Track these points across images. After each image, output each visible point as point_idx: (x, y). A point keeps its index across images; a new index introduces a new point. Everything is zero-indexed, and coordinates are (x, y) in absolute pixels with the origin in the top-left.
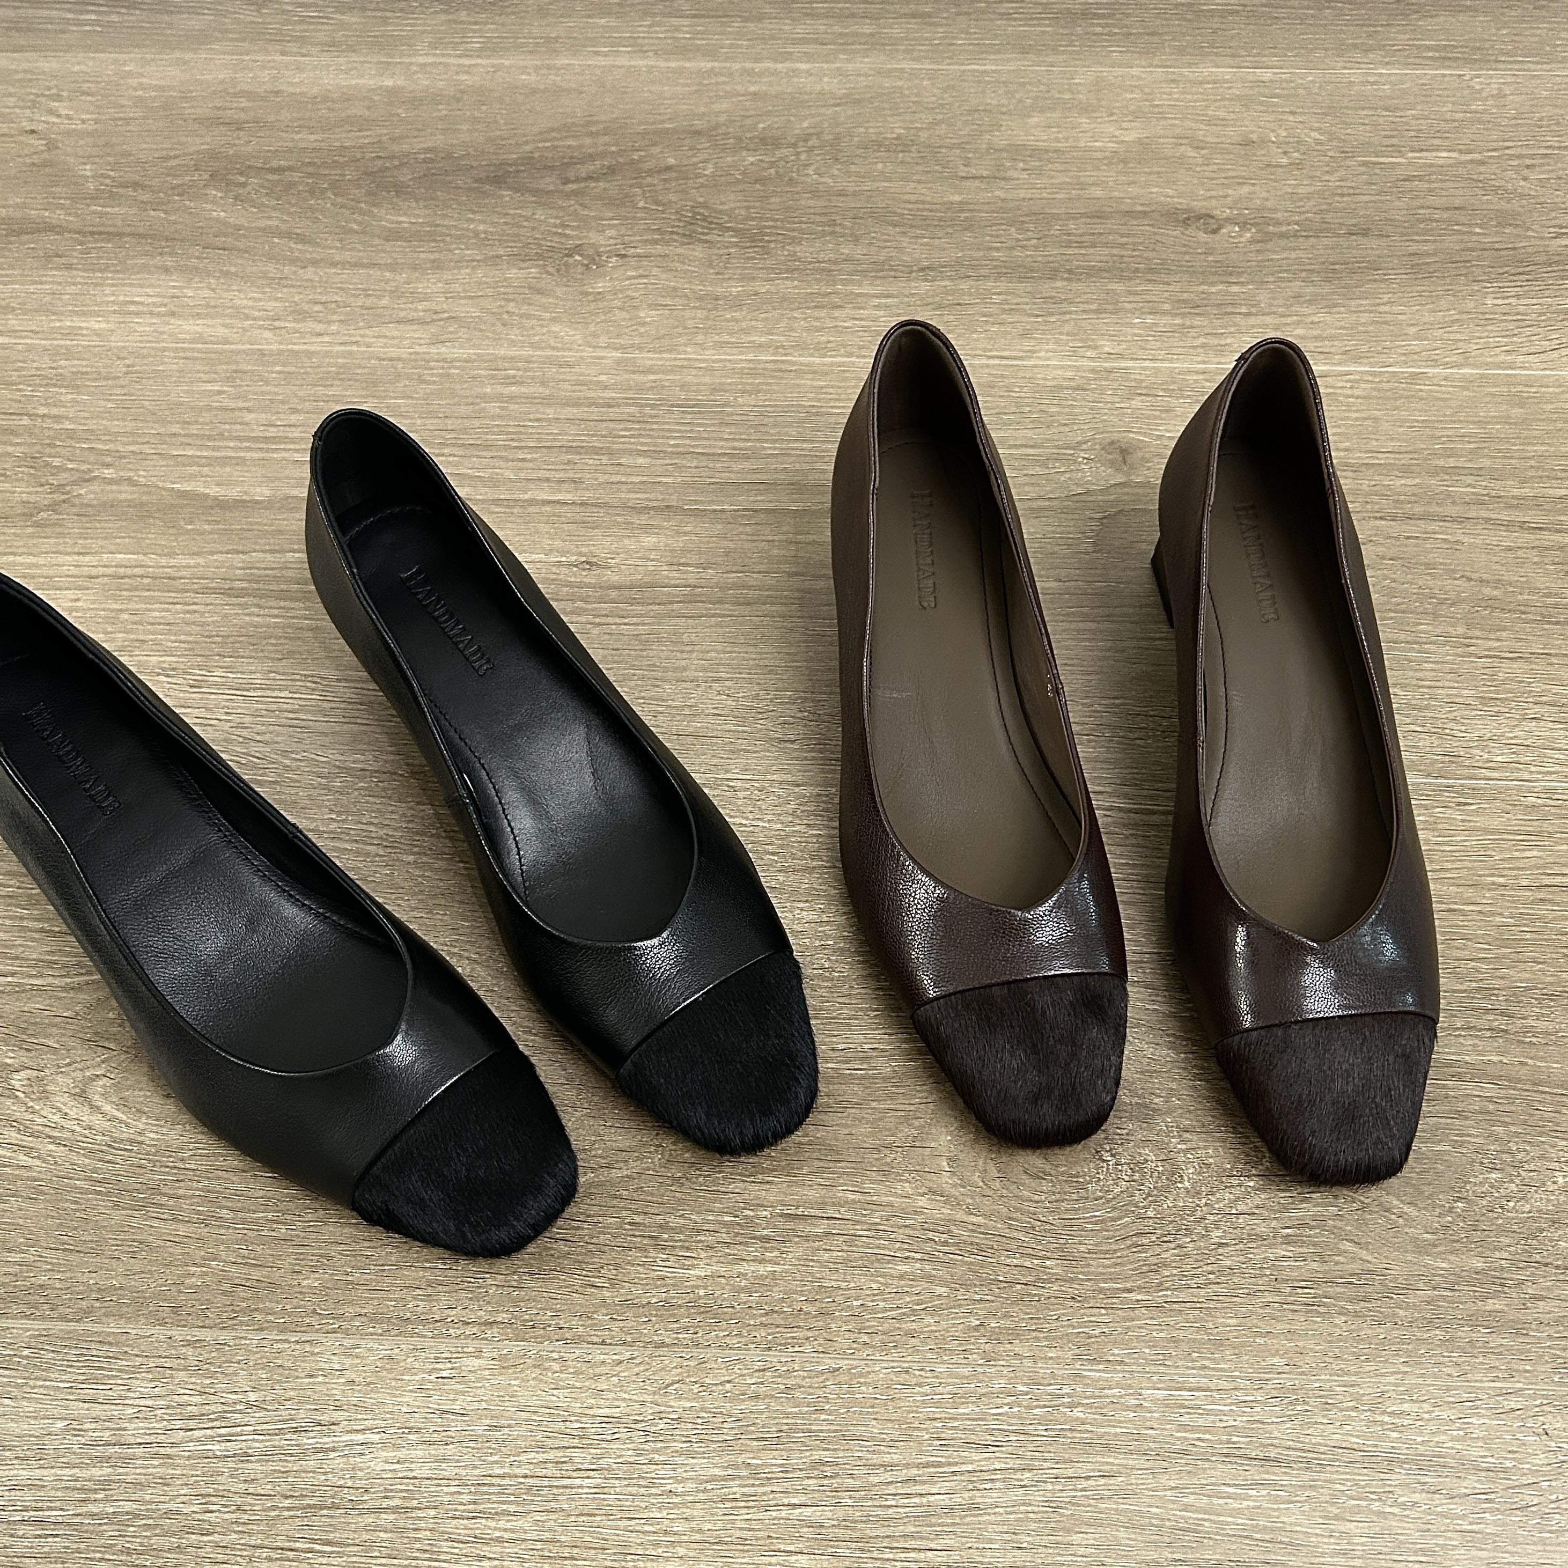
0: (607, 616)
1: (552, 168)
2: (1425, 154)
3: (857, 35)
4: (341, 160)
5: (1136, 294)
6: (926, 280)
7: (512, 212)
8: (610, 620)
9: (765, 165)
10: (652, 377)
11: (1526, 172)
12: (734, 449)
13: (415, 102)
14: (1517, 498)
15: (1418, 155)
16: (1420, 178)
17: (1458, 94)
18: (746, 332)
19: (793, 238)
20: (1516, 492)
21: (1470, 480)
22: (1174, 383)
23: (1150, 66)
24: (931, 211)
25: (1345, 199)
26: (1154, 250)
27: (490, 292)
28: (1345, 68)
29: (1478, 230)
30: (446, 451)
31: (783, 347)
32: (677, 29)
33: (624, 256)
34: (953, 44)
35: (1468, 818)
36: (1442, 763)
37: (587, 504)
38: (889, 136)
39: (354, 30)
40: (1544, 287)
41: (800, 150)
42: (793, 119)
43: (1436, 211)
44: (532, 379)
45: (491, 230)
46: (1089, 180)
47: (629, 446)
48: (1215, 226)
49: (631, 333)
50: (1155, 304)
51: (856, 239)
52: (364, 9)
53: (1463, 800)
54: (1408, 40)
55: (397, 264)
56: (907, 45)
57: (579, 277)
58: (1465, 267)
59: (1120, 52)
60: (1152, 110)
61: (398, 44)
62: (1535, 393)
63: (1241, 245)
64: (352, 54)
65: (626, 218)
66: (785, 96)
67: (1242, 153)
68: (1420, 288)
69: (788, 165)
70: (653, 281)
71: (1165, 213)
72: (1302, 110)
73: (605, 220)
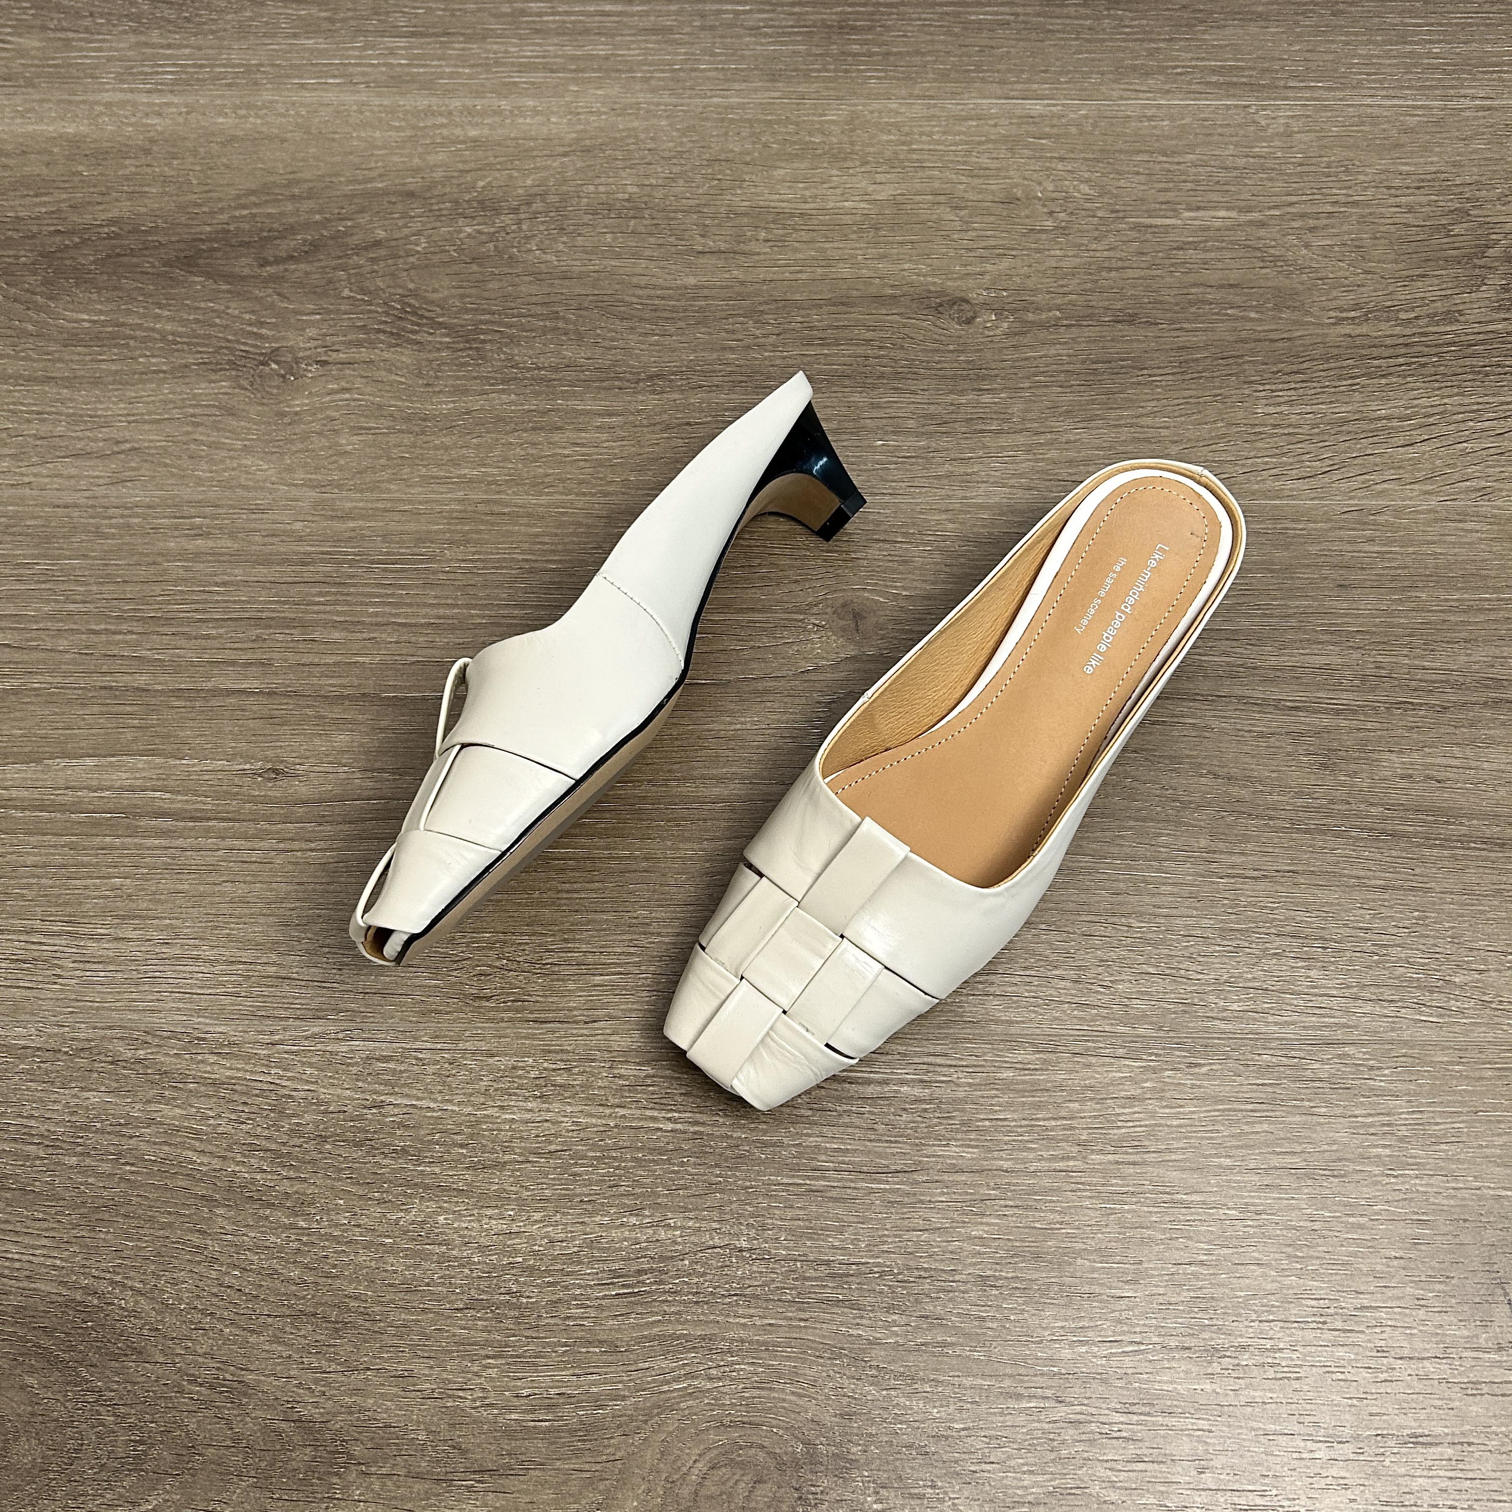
0: (293, 840)
1: (248, 244)
2: (1201, 214)
3: (592, 58)
4: (15, 235)
5: (878, 407)
6: (653, 392)
7: (203, 305)
8: (296, 845)
9: (484, 238)
10: (351, 525)
11: (1308, 237)
12: (439, 618)
13: (99, 156)
14: (1274, 669)
15: (1192, 214)
16: (1195, 246)
17: (1241, 132)
18: (455, 463)
19: (511, 337)
20: (1273, 661)
22: (914, 524)
23: (911, 96)
24: (663, 298)
25: (1113, 274)
26: (902, 347)
27: (176, 413)
28: (1121, 98)
29: (1253, 315)
30: (124, 627)
31: (495, 483)
32: (392, 52)
33: (324, 363)
34: (695, 70)
35: (1198, 1083)
36: (1175, 1013)
37: (275, 693)
38: (620, 196)
39: (33, 58)
40: (1319, 390)
41: (522, 216)
42: (516, 174)
43: (1209, 290)
44: (220, 529)
45: (180, 329)
46: (836, 254)
47: (323, 616)
48: (970, 314)
49: (330, 467)
50: (900, 420)
51: (580, 337)
52: (44, 28)
53: (1192, 1060)
54: (1191, 59)
55: (75, 377)
56: (644, 72)
57: (275, 391)
58: (1236, 364)
59: (878, 78)
60: (909, 156)
61: (82, 75)
62: (1301, 529)
63: (997, 339)
64: (30, 90)
65: (329, 312)
66: (509, 142)
67: (1005, 214)
68: (1187, 393)
69: (508, 237)
70: (356, 396)
71: (916, 297)
72: (1072, 155)
73: (306, 314)
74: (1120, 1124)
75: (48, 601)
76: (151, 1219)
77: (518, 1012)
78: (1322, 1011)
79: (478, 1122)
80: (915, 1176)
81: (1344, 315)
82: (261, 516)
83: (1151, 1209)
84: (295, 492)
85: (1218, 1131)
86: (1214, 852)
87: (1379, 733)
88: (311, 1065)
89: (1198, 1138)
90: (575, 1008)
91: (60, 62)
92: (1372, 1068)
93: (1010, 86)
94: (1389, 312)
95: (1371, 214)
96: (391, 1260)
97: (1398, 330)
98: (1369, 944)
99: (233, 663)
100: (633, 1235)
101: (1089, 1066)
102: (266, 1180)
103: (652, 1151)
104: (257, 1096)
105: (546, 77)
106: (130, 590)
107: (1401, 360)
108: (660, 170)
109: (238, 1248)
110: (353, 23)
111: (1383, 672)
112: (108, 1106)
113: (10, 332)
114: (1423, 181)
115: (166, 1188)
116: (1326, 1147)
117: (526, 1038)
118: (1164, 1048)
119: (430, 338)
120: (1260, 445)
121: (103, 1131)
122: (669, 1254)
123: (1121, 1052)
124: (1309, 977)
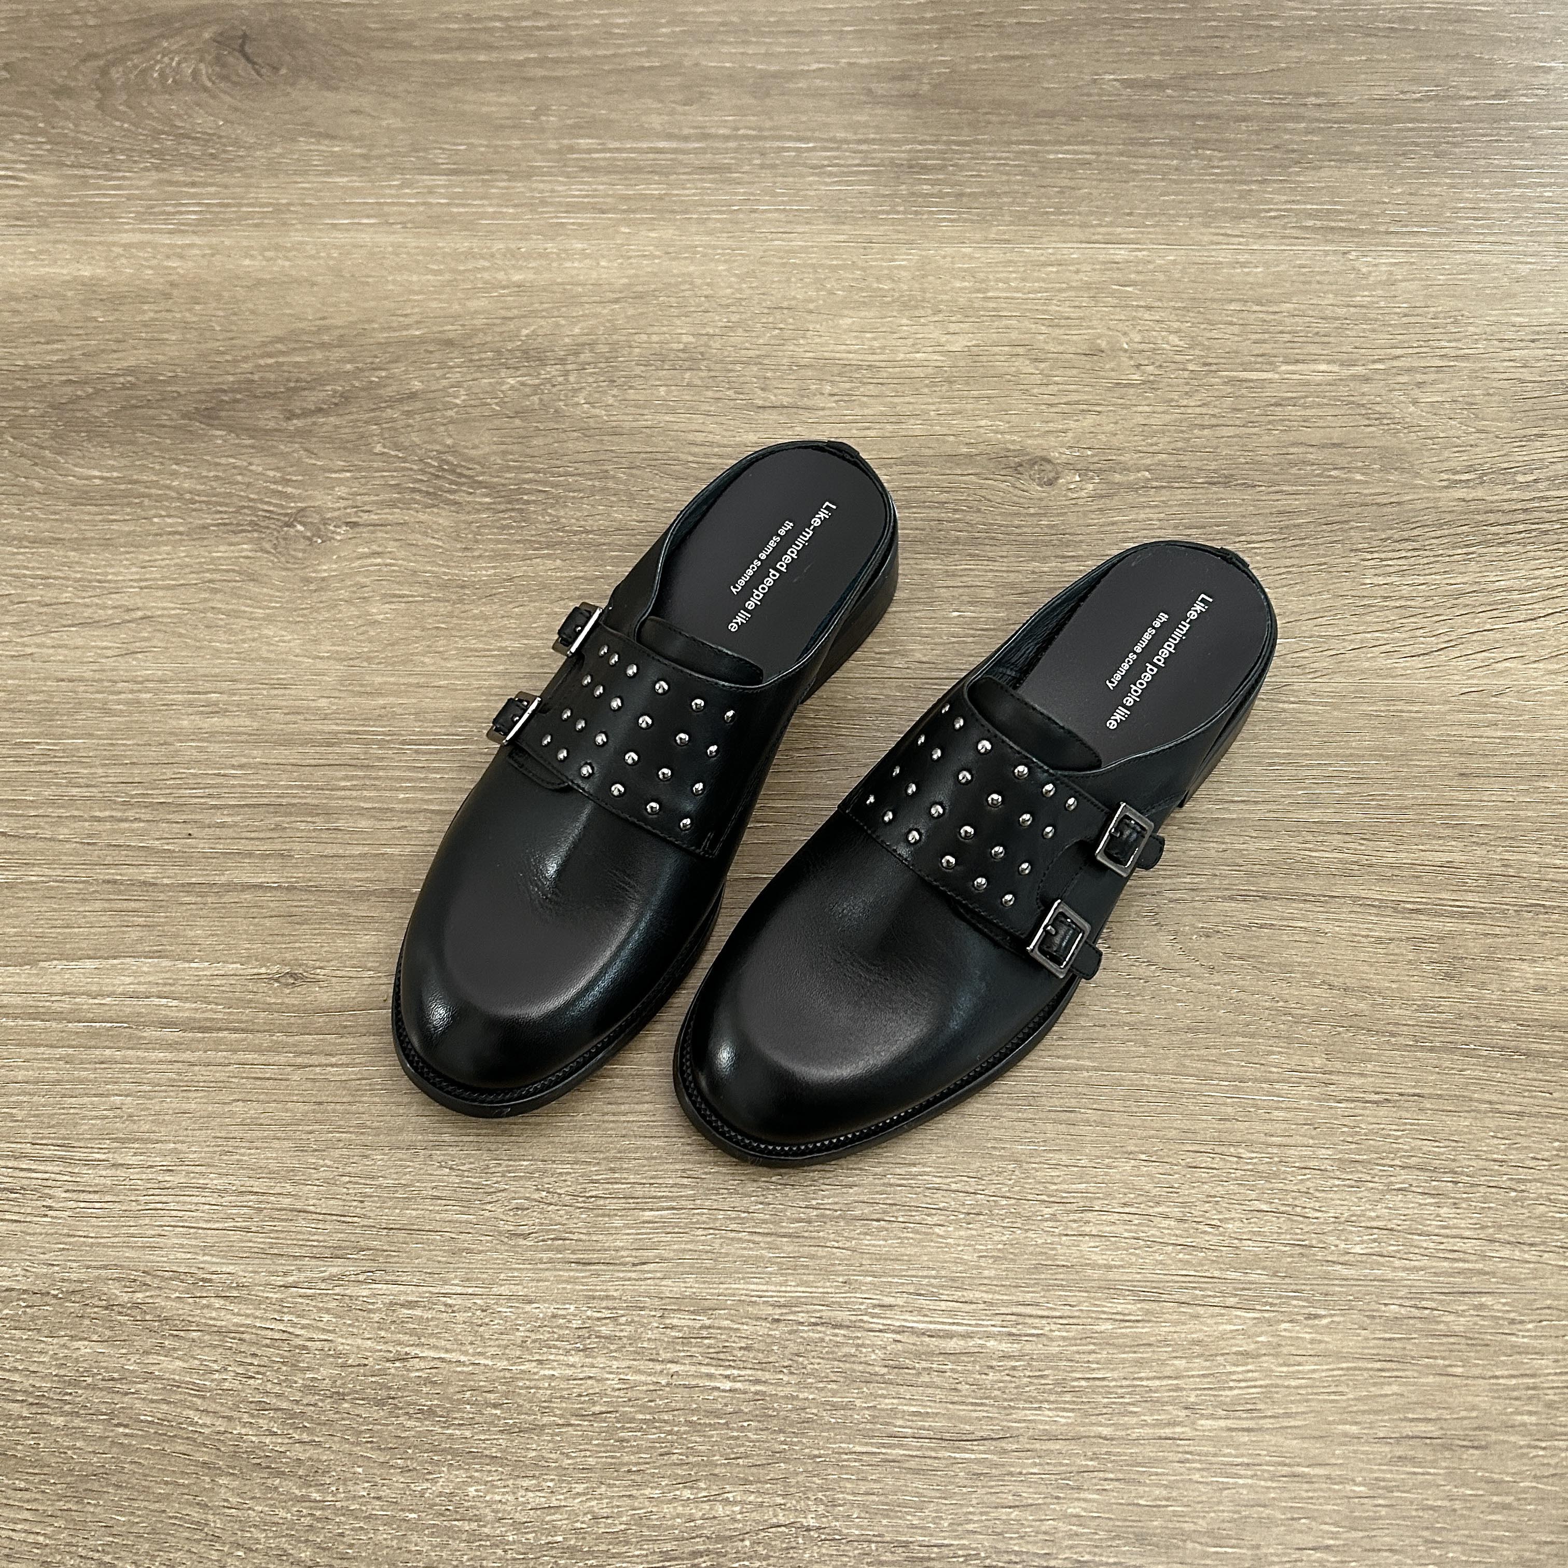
0: (311, 1053)
1: (273, 396)
2: (1300, 367)
3: (644, 197)
4: (24, 385)
5: (954, 575)
7: (223, 461)
8: (314, 1059)
9: (528, 390)
10: (381, 701)
11: (1416, 393)
13: (115, 300)
14: (1392, 867)
15: (1290, 368)
16: (1294, 401)
17: (1341, 280)
18: (495, 634)
19: (557, 498)
20: (1390, 858)
21: (1336, 840)
23: (986, 240)
24: (720, 456)
25: (1206, 432)
26: (979, 511)
27: (193, 579)
28: (1212, 243)
29: (1359, 477)
30: (130, 814)
32: (431, 191)
33: (354, 525)
34: (754, 211)
35: (1319, 1337)
36: (1291, 1256)
37: (295, 888)
38: (675, 346)
39: (49, 196)
40: (1432, 559)
41: (569, 367)
42: (563, 322)
43: (1311, 450)
44: (238, 706)
45: (199, 487)
46: (907, 410)
47: (350, 803)
48: (1052, 475)
49: (360, 637)
50: (978, 590)
51: (632, 498)
52: (61, 164)
53: (1312, 1311)
54: (1286, 202)
55: (84, 539)
56: (700, 213)
57: (300, 555)
58: (1342, 530)
59: (951, 221)
60: (985, 304)
61: (100, 214)
62: (1417, 712)
63: (1080, 502)
64: (45, 230)
65: (360, 469)
66: (555, 288)
67: (1088, 367)
68: (1288, 562)
69: (554, 390)
70: (389, 561)
71: (993, 456)
72: (1160, 304)
73: (336, 472)
74: (1232, 1384)
75: (48, 785)
76: (146, 1490)
77: (560, 1252)
78: (1455, 1255)
79: (514, 1379)
80: (1003, 1444)
81: (1457, 477)
82: (283, 691)
83: (1269, 1484)
84: (320, 665)
85: (1342, 1394)
86: (1331, 1073)
87: (1509, 939)
88: (328, 1311)
89: (1320, 1401)
90: (622, 1248)
91: (77, 200)
92: (1512, 1322)
93: (1092, 230)
94: (1505, 475)
95: (1483, 368)
96: (415, 1538)
97: (1515, 494)
98: (1505, 1178)
99: (250, 855)
100: (687, 1511)
101: (1197, 1316)
102: (275, 1444)
103: (710, 1413)
104: (267, 1346)
105: (594, 218)
106: (137, 774)
107: (1521, 527)
108: (717, 318)
109: (244, 1524)
110: (390, 160)
111: (1511, 872)
112: (100, 1358)
113: (15, 490)
114: (1538, 333)
115: (163, 1453)
116: (1463, 1414)
117: (567, 1282)
118: (1280, 1297)
119: (469, 499)
120: (1368, 618)
121: (93, 1387)
122: (728, 1533)
123: (1232, 1301)
124: (1438, 1215)
